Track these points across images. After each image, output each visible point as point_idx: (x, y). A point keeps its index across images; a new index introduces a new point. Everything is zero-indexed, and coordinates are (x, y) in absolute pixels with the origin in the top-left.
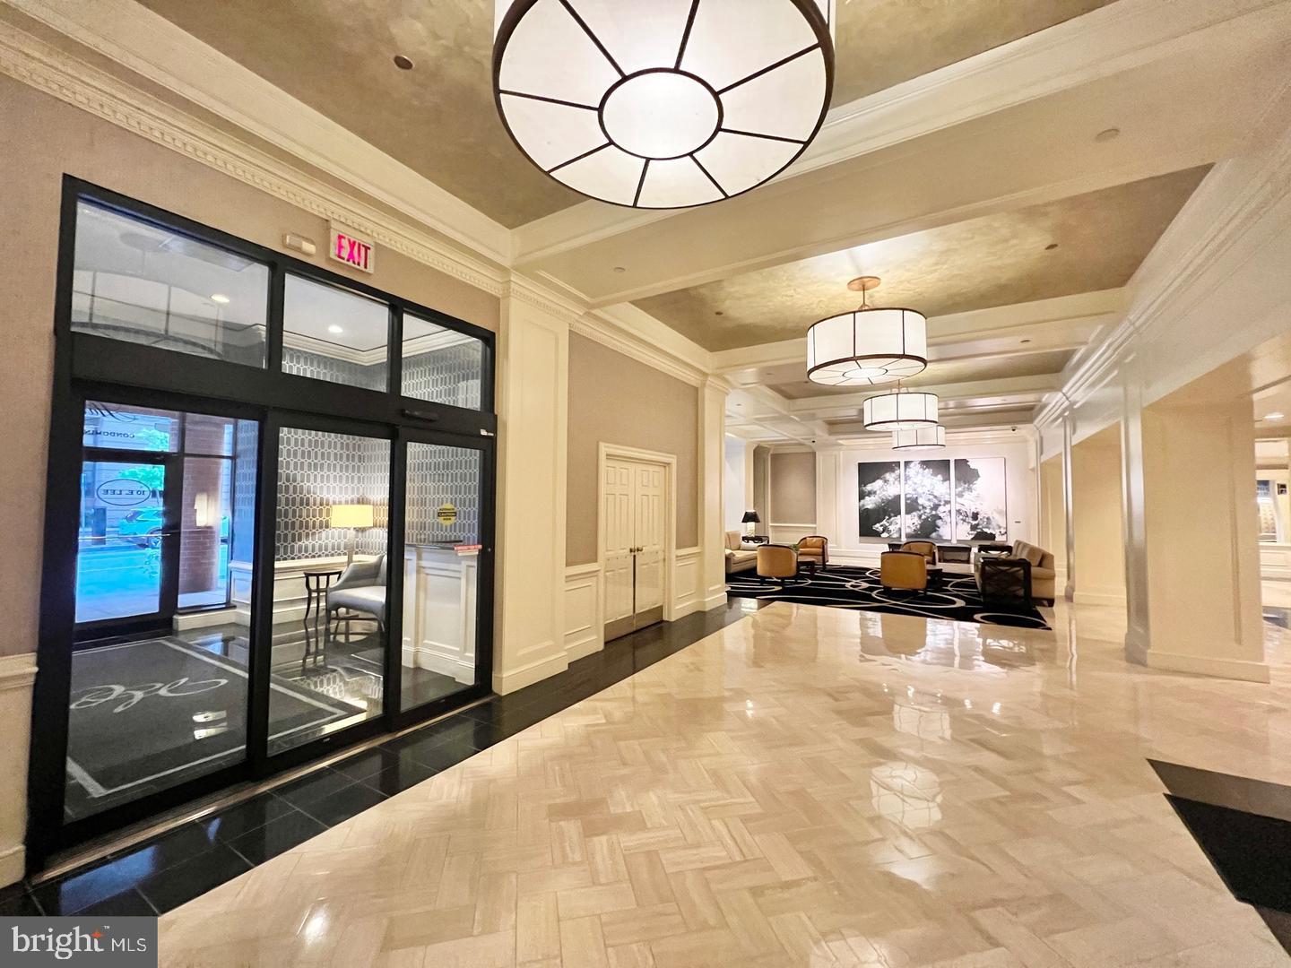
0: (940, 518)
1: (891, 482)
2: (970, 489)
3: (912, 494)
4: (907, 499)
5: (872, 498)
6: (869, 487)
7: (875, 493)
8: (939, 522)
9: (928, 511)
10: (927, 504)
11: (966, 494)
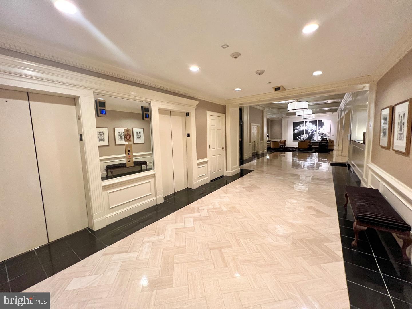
0: (314, 135)
1: (302, 127)
2: (322, 128)
3: (307, 129)
4: (305, 131)
5: (297, 131)
6: (296, 128)
7: (297, 129)
8: (313, 136)
9: (311, 133)
10: (311, 132)
11: (321, 129)
